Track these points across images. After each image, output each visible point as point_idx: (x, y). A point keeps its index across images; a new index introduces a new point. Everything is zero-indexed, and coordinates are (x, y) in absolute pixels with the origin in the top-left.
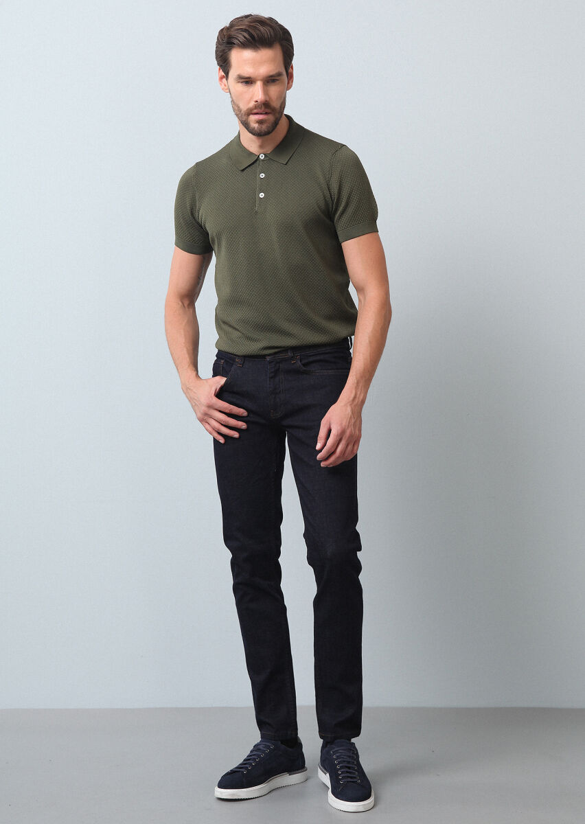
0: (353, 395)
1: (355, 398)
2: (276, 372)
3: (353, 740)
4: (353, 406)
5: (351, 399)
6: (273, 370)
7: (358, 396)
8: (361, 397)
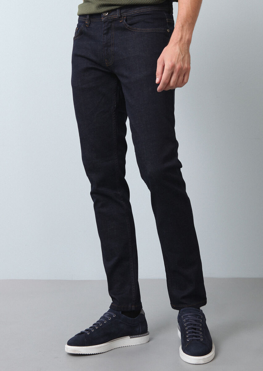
0: (180, 37)
1: (181, 38)
2: (108, 29)
3: (201, 308)
4: (181, 45)
5: (179, 39)
6: (106, 28)
7: (184, 37)
8: (187, 37)
